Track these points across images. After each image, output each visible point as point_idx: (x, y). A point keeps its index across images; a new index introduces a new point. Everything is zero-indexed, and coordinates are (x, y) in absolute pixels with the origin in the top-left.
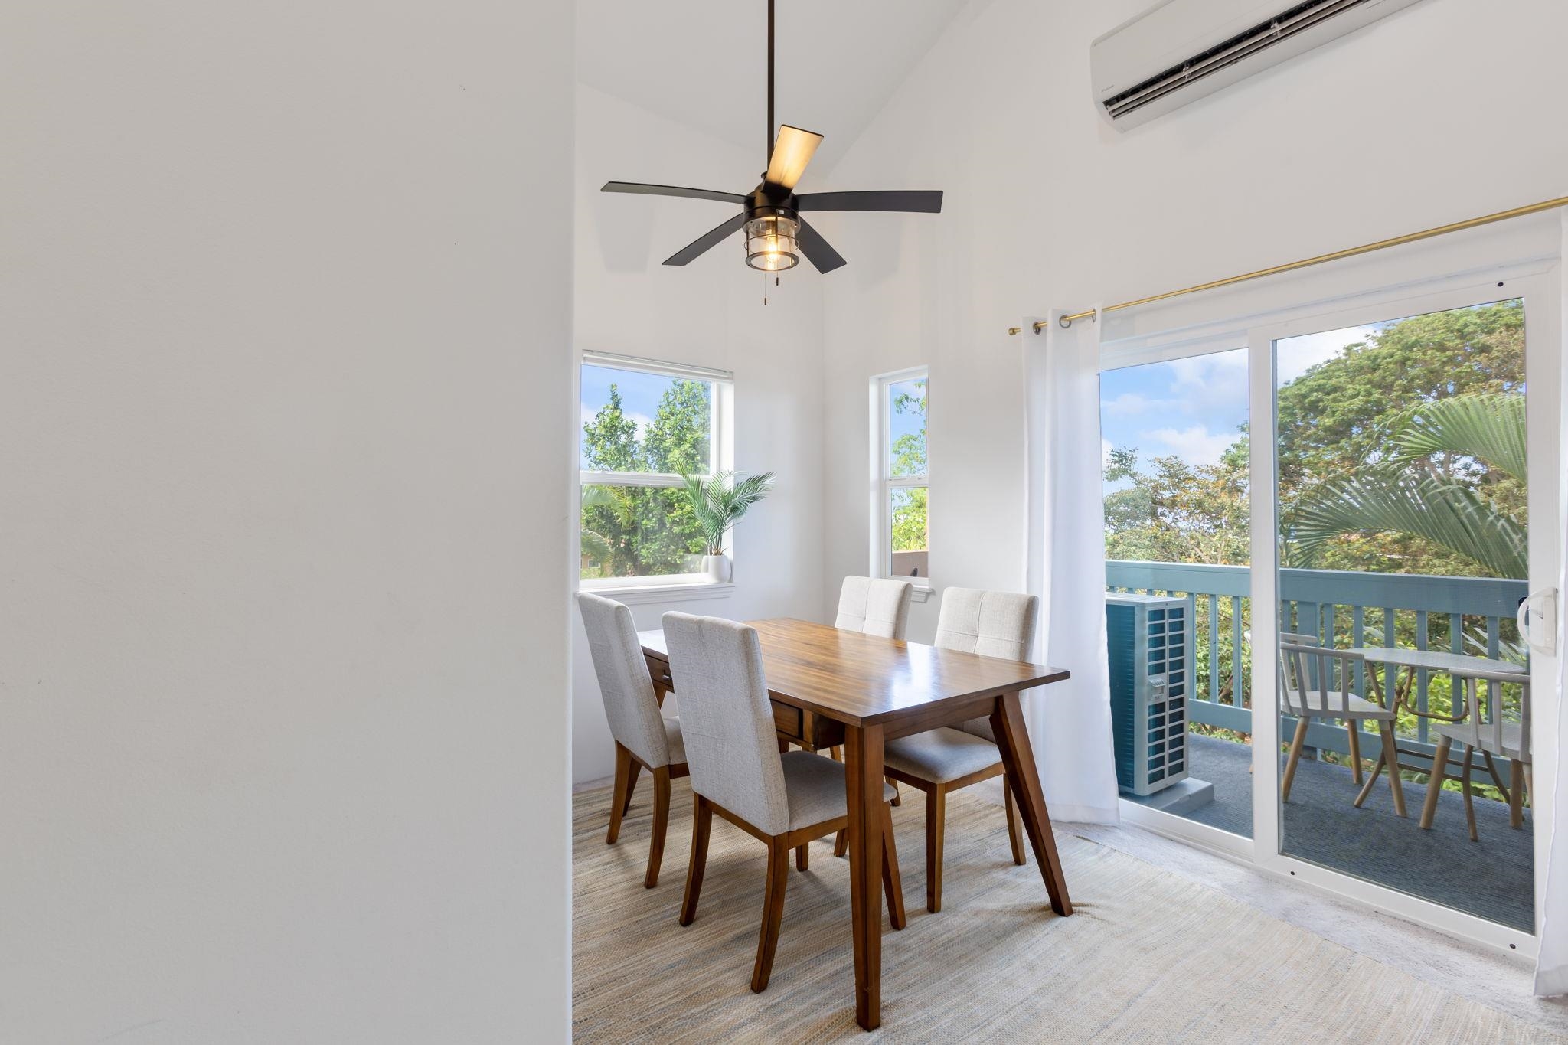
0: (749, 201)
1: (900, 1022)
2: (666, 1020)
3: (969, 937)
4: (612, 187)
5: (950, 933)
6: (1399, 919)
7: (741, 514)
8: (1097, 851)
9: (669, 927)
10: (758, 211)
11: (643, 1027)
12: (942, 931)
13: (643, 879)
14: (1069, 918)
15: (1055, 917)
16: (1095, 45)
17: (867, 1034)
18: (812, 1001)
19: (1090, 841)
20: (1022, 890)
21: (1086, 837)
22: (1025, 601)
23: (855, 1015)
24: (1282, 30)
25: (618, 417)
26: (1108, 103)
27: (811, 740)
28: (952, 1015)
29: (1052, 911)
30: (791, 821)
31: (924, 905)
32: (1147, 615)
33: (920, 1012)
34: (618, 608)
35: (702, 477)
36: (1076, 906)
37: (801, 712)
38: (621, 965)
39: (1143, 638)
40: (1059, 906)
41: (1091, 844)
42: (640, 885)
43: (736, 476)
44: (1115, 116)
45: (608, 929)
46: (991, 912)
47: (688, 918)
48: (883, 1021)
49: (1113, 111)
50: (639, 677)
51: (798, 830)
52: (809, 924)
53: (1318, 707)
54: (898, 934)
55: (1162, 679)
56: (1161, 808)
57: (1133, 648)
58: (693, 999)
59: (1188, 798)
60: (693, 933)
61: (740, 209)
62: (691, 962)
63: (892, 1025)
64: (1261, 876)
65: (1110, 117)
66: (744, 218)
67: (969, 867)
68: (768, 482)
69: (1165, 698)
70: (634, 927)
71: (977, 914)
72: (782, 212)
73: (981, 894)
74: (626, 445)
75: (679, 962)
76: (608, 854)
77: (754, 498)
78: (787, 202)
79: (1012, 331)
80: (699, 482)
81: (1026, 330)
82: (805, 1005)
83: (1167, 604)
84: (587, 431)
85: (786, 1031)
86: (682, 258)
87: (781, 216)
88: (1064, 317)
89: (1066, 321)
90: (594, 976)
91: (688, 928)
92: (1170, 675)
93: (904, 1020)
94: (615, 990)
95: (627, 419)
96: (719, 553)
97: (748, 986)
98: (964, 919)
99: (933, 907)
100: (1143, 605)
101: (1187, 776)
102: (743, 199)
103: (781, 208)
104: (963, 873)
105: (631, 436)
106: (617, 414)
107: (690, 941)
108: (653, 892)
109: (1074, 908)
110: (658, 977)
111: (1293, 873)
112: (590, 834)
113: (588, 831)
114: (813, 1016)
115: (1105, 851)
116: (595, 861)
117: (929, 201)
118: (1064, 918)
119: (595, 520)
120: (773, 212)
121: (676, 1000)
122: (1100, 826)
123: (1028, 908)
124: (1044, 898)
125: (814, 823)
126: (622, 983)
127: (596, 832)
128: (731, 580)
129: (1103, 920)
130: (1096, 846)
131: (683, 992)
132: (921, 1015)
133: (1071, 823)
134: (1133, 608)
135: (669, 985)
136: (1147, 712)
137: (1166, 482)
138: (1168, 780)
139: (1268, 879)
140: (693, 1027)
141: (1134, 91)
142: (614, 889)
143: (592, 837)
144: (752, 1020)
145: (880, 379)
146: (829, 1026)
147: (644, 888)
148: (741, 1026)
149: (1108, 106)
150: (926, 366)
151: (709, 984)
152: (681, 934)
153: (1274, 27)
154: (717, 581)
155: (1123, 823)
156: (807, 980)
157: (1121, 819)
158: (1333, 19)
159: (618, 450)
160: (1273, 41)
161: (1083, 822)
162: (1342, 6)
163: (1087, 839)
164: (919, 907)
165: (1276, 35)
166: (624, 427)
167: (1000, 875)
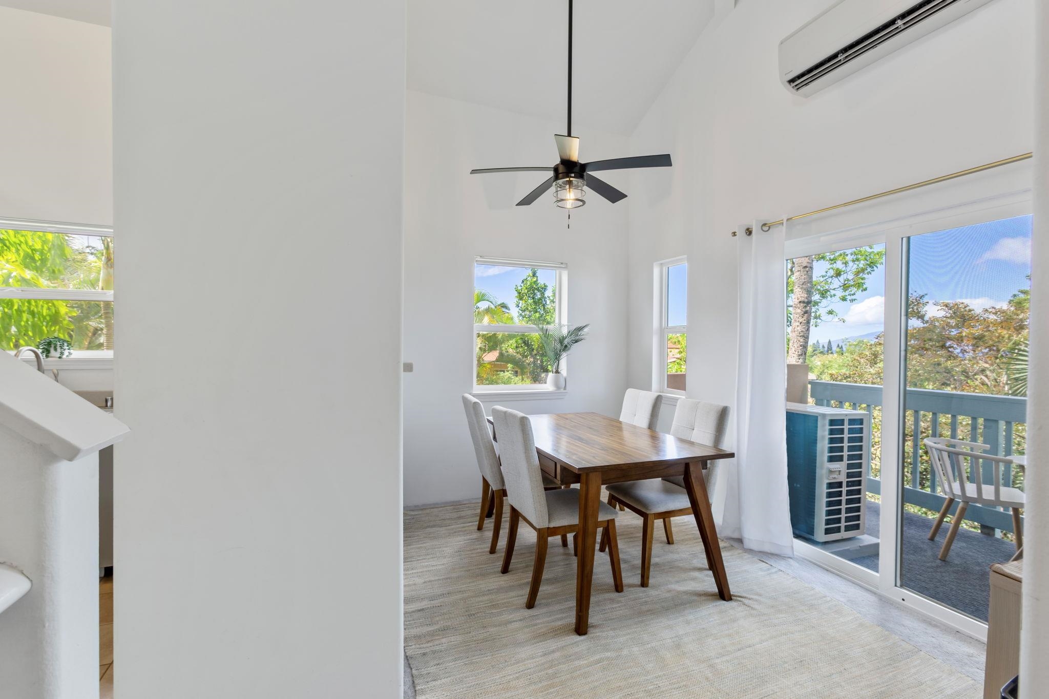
0: (556, 169)
1: (598, 634)
2: (478, 613)
3: (658, 602)
4: (474, 172)
5: (648, 598)
6: (973, 639)
7: (569, 349)
8: (769, 569)
9: (495, 573)
10: (560, 175)
11: (467, 613)
12: (644, 597)
13: (489, 549)
14: (728, 602)
15: (718, 599)
16: (782, 43)
17: (578, 637)
18: (555, 617)
19: (767, 563)
20: (705, 584)
21: (765, 561)
22: (720, 409)
23: (574, 626)
24: (904, 24)
25: (535, 282)
26: (791, 81)
27: (559, 479)
28: (628, 637)
29: (719, 597)
30: (549, 522)
31: (640, 583)
32: (827, 422)
33: (612, 632)
34: (475, 403)
35: (550, 327)
36: (735, 596)
37: (556, 463)
38: (465, 586)
39: (823, 437)
40: (723, 594)
41: (767, 565)
42: (487, 552)
43: (568, 326)
44: (798, 89)
45: (464, 569)
46: (678, 592)
47: (505, 570)
48: (589, 632)
49: (796, 86)
50: (486, 440)
51: (554, 527)
52: (569, 582)
53: (992, 497)
54: (617, 594)
55: (841, 466)
56: (830, 551)
57: (816, 443)
58: (494, 606)
59: (859, 548)
60: (506, 577)
61: (551, 174)
62: (499, 590)
63: (593, 635)
64: (881, 600)
65: (794, 91)
66: (553, 179)
67: (679, 567)
68: (586, 330)
69: (843, 478)
70: (477, 570)
71: (669, 591)
72: (573, 175)
73: (677, 582)
74: (540, 299)
75: (494, 589)
76: (476, 535)
77: (576, 341)
78: (577, 169)
79: (733, 234)
80: (547, 330)
81: (741, 233)
82: (550, 618)
83: (846, 416)
84: (516, 291)
85: (535, 627)
86: (527, 201)
87: (573, 177)
88: (765, 225)
89: (766, 227)
90: (451, 589)
91: (504, 575)
92: (848, 464)
93: (600, 634)
94: (459, 596)
95: (541, 282)
96: (557, 372)
97: (525, 605)
98: (660, 593)
99: (644, 584)
100: (824, 416)
101: (863, 534)
102: (553, 169)
103: (572, 173)
104: (672, 570)
105: (543, 294)
106: (535, 279)
107: (505, 580)
108: (492, 556)
109: (733, 597)
110: (481, 594)
111: (903, 600)
112: (470, 524)
113: (469, 522)
114: (553, 624)
115: (774, 570)
116: (468, 537)
117: (663, 160)
118: (724, 602)
119: (521, 346)
120: (568, 176)
121: (486, 605)
122: (780, 556)
123: (703, 593)
124: (715, 589)
125: (564, 525)
126: (463, 594)
127: (473, 523)
128: (565, 388)
129: (749, 606)
130: (770, 567)
131: (491, 602)
132: (611, 633)
133: (760, 552)
134: (817, 417)
135: (486, 598)
136: (825, 486)
137: (953, 322)
138: (843, 534)
139: (884, 601)
140: (490, 617)
141: (810, 71)
142: (473, 552)
143: (470, 526)
144: (521, 620)
145: (661, 264)
146: (558, 629)
147: (489, 553)
148: (514, 621)
149: (791, 83)
150: (686, 256)
151: (505, 601)
152: (500, 577)
153: (898, 23)
154: (555, 389)
155: (797, 556)
156: (557, 607)
157: (795, 553)
158: (946, 10)
159: (535, 303)
160: (899, 31)
161: (769, 552)
162: (944, 4)
163: (765, 562)
164: (637, 583)
165: (901, 28)
166: (538, 288)
167: (696, 574)
